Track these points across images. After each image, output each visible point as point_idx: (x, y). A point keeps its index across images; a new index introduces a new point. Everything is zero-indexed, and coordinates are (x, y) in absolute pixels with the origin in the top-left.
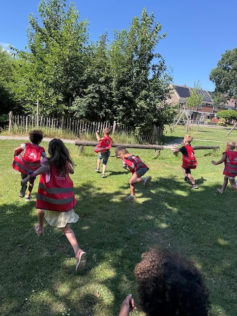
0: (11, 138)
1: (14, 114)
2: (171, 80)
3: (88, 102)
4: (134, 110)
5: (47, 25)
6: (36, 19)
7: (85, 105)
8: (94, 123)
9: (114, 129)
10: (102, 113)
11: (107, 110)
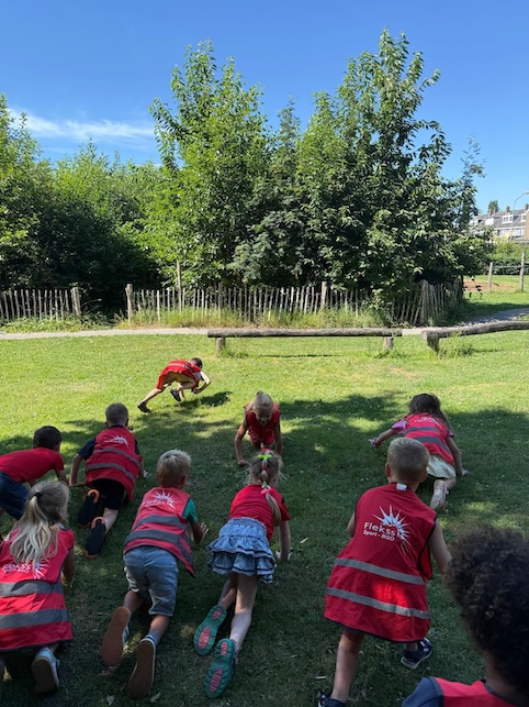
0: (130, 332)
1: (135, 289)
2: (480, 172)
3: (263, 250)
4: (366, 253)
5: (186, 114)
6: (165, 107)
7: (258, 256)
8: (282, 291)
9: (323, 298)
10: (296, 269)
11: (306, 261)
